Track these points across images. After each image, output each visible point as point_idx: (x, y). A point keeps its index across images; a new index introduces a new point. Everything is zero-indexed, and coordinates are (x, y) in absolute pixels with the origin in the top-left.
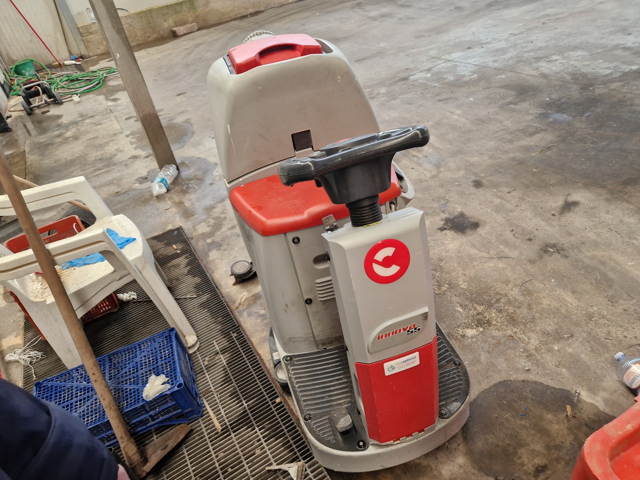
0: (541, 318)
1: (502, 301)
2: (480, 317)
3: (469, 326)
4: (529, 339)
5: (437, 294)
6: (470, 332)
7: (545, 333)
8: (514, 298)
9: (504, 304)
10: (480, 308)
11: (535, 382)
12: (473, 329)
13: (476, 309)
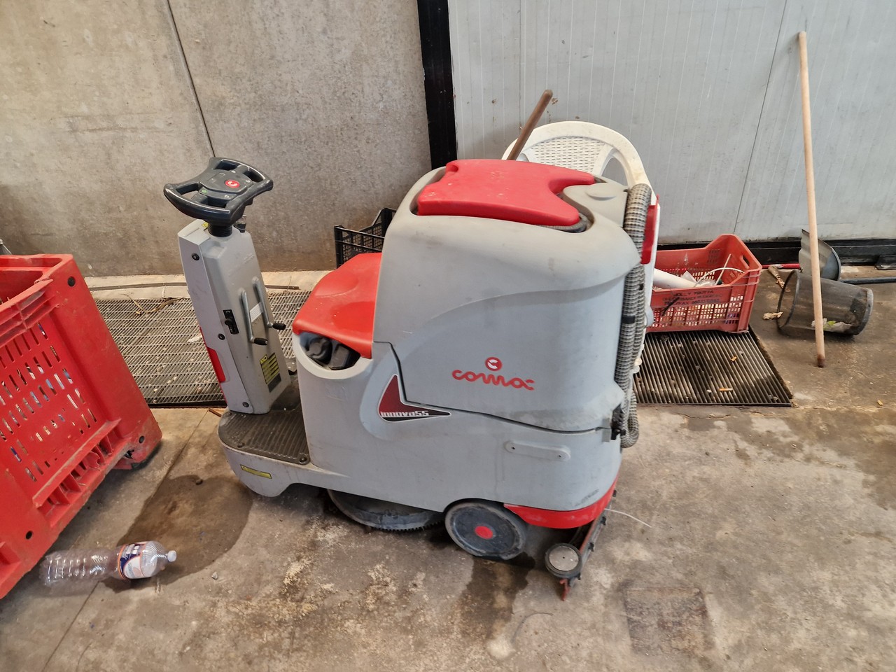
2: (298, 596)
3: (301, 574)
6: (295, 568)
10: (306, 608)
11: (201, 568)
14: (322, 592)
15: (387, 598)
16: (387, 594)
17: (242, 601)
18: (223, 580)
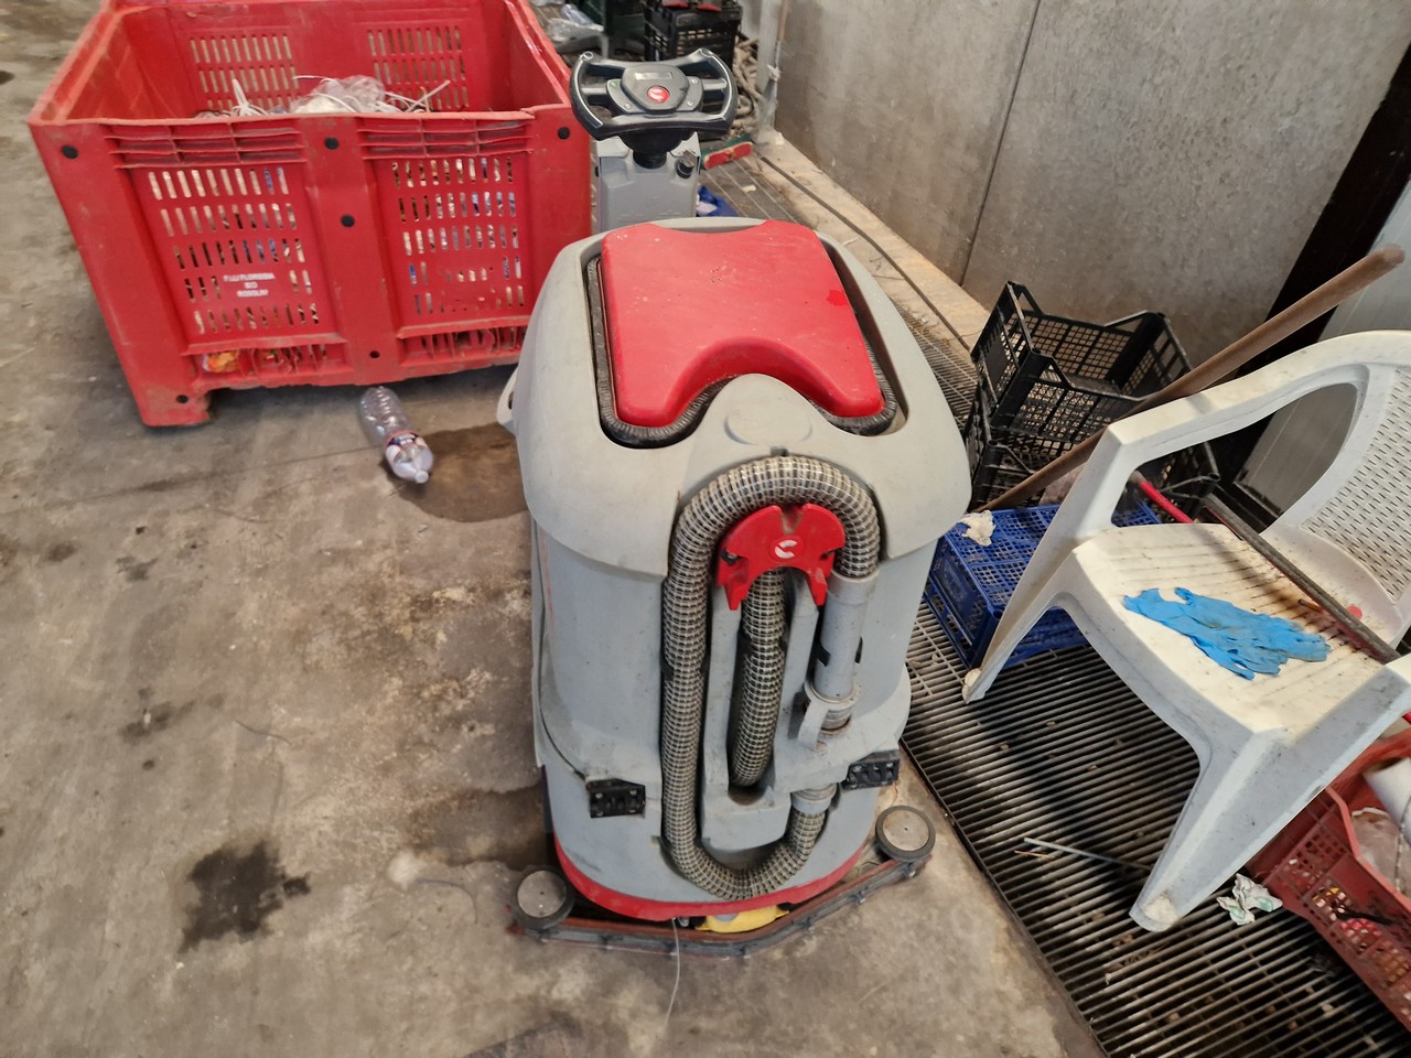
0: (331, 587)
1: (357, 633)
2: (419, 614)
3: (451, 603)
4: (381, 563)
5: (458, 680)
6: (456, 594)
7: (350, 564)
8: (334, 632)
9: (359, 627)
10: (406, 631)
11: (429, 512)
12: (449, 599)
13: (414, 632)
14: (432, 634)
15: (443, 705)
16: (449, 703)
17: (397, 568)
18: (420, 538)
